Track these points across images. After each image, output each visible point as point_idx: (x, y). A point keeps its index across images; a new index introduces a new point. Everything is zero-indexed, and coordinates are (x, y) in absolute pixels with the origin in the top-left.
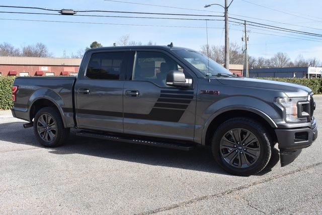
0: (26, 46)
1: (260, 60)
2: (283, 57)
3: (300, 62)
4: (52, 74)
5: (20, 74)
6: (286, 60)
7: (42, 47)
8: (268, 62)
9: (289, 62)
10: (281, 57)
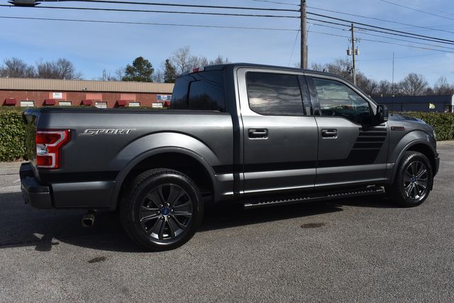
0: (44, 62)
1: (383, 85)
2: (417, 80)
3: (443, 88)
4: (69, 104)
5: (22, 103)
6: (422, 84)
7: (66, 64)
8: (394, 86)
9: (426, 87)
10: (413, 81)
